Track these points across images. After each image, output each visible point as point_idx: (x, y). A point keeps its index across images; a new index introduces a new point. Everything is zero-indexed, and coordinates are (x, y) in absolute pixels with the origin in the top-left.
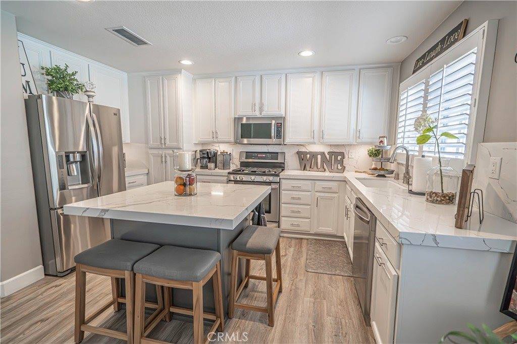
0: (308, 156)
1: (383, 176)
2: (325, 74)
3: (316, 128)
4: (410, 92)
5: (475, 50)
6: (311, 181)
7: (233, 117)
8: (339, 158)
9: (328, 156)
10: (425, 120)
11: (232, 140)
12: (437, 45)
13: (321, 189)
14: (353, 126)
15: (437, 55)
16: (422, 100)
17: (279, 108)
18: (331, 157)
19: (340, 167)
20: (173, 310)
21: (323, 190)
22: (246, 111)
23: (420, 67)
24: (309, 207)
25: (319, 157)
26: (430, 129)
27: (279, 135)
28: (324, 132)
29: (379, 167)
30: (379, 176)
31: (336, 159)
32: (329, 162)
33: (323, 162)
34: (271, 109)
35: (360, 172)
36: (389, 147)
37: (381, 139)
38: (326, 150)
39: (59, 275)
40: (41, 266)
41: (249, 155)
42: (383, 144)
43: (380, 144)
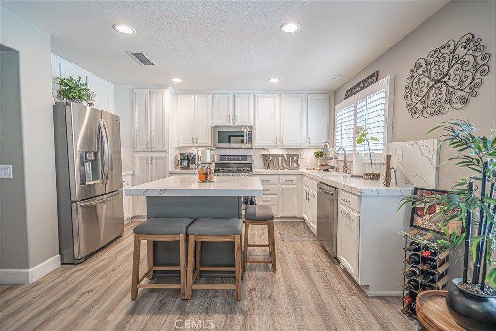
0: (271, 157)
1: (328, 170)
2: (283, 95)
3: (278, 136)
4: (345, 112)
5: (384, 90)
6: (277, 176)
7: (211, 125)
8: (295, 158)
9: (286, 157)
10: (361, 130)
11: (210, 144)
12: (359, 84)
13: (284, 182)
14: (304, 134)
15: (361, 90)
16: (352, 117)
17: (249, 120)
18: (288, 158)
19: (295, 165)
20: (202, 269)
21: (286, 182)
22: (222, 121)
23: (350, 96)
24: (276, 196)
25: (280, 158)
26: (364, 135)
27: (250, 141)
28: (284, 139)
29: (324, 164)
30: (325, 170)
31: (293, 159)
32: (287, 162)
33: (282, 161)
34: (243, 120)
35: (309, 169)
36: (331, 149)
37: (325, 144)
38: (285, 153)
39: (76, 262)
40: (58, 256)
41: (222, 157)
42: (327, 147)
43: (324, 148)
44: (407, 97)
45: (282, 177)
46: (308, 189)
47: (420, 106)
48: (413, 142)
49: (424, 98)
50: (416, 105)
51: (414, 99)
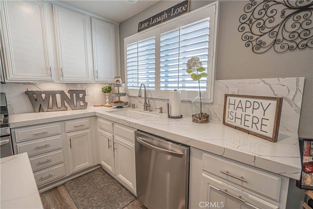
0: (43, 96)
1: (121, 107)
5: (208, 19)
8: (81, 95)
9: (68, 95)
12: (162, 13)
14: (91, 67)
18: (72, 96)
19: (82, 104)
21: (75, 129)
24: (60, 151)
25: (58, 96)
28: (63, 70)
30: (118, 107)
31: (78, 96)
32: (71, 102)
35: (98, 106)
37: (117, 79)
38: (65, 89)
42: (119, 82)
43: (117, 83)
44: (243, 28)
45: (68, 123)
46: (111, 135)
47: (267, 40)
48: (258, 80)
49: (276, 30)
50: (261, 38)
51: (256, 30)
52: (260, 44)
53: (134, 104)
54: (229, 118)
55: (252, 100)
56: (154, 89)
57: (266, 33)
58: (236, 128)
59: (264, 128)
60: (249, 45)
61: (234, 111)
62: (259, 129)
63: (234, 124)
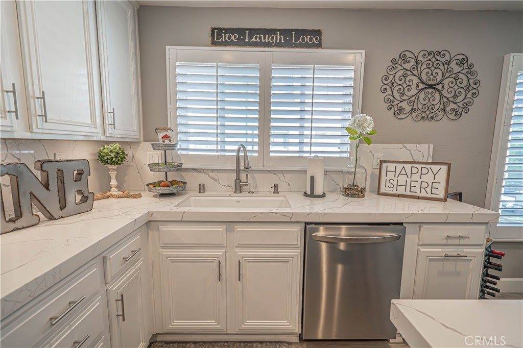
1: (171, 194)
23: (237, 45)
42: (170, 141)
43: (164, 142)
44: (385, 90)
47: (406, 107)
48: (401, 146)
49: (413, 99)
50: (401, 104)
51: (397, 95)
52: (401, 110)
53: (204, 185)
54: (387, 187)
55: (419, 166)
56: (257, 154)
57: (405, 100)
58: (399, 196)
59: (434, 191)
60: (390, 109)
61: (395, 179)
62: (429, 192)
63: (395, 192)
